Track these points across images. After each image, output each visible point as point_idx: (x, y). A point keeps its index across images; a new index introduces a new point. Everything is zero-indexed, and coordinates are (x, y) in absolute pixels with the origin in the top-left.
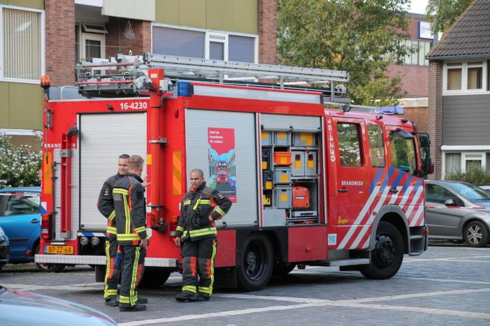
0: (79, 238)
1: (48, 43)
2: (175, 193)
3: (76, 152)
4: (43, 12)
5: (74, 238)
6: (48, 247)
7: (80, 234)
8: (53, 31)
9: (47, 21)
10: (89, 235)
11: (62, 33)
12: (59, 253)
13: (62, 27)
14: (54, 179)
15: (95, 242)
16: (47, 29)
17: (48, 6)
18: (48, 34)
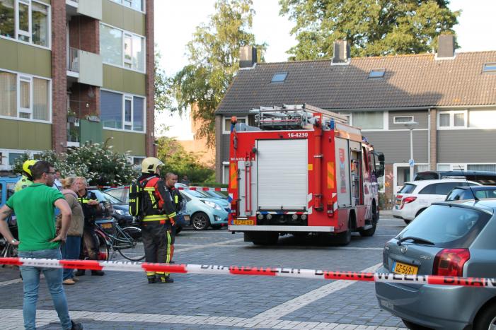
0: (257, 215)
1: (54, 99)
2: (329, 187)
3: (254, 163)
4: (51, 80)
5: (254, 215)
6: (234, 221)
7: (258, 213)
8: (57, 91)
9: (54, 85)
10: (264, 213)
11: (61, 92)
12: (242, 224)
13: (61, 89)
14: (238, 179)
15: (269, 217)
16: (53, 90)
17: (55, 76)
18: (54, 94)
